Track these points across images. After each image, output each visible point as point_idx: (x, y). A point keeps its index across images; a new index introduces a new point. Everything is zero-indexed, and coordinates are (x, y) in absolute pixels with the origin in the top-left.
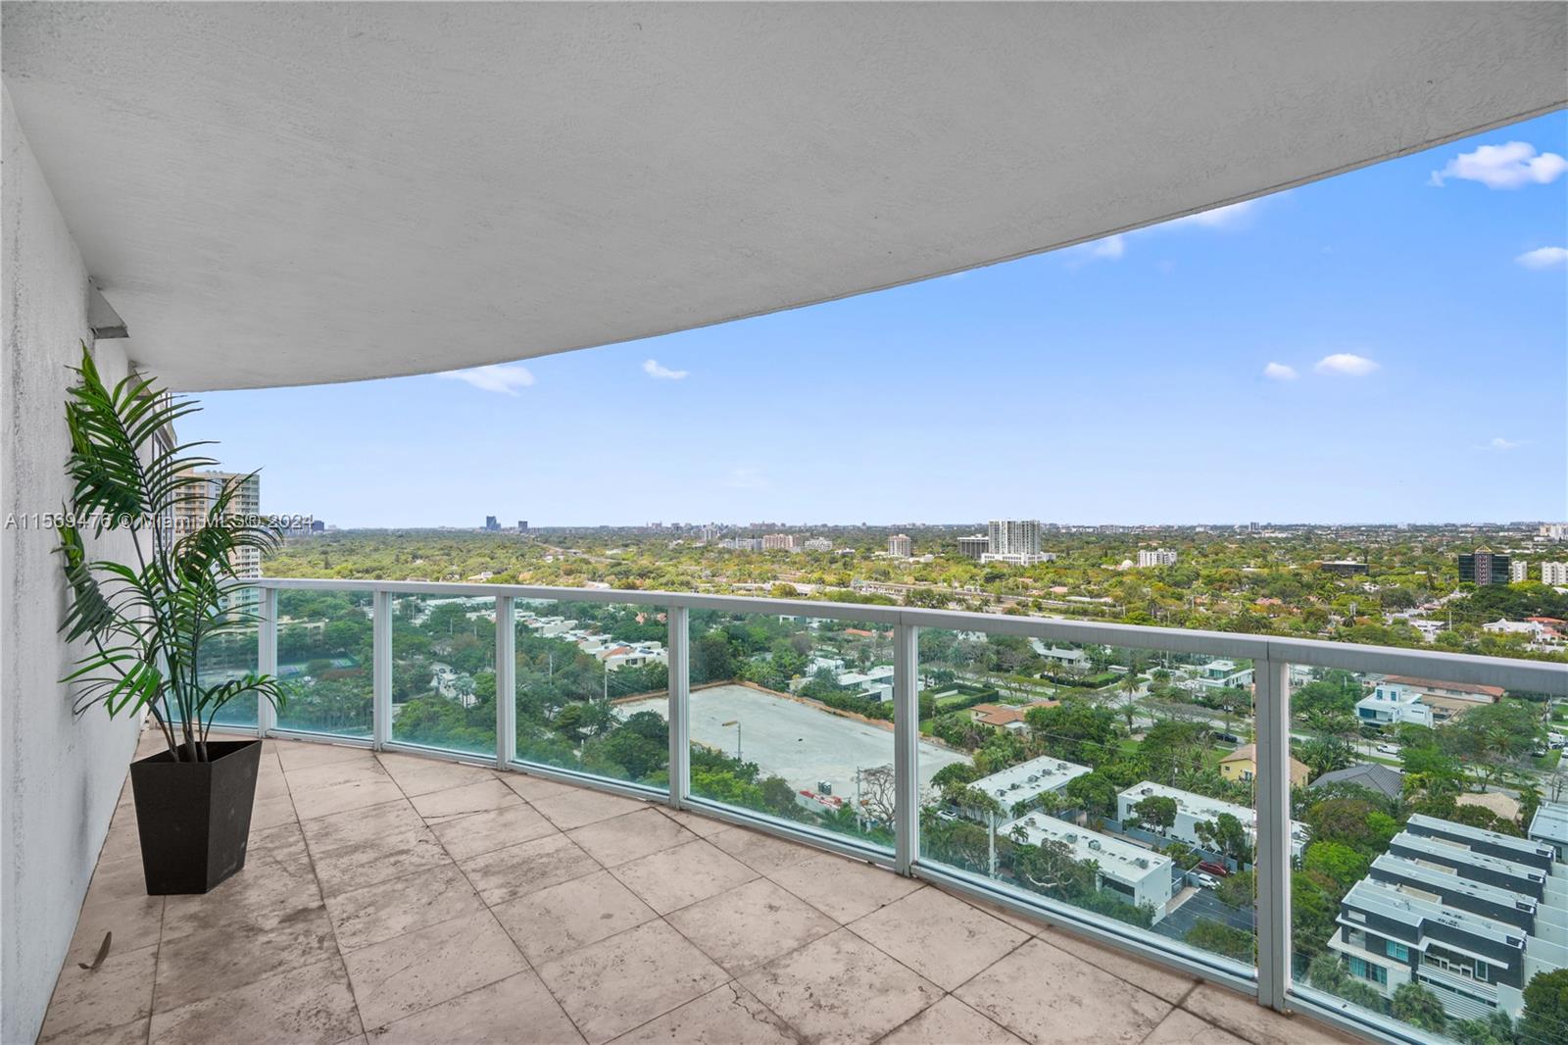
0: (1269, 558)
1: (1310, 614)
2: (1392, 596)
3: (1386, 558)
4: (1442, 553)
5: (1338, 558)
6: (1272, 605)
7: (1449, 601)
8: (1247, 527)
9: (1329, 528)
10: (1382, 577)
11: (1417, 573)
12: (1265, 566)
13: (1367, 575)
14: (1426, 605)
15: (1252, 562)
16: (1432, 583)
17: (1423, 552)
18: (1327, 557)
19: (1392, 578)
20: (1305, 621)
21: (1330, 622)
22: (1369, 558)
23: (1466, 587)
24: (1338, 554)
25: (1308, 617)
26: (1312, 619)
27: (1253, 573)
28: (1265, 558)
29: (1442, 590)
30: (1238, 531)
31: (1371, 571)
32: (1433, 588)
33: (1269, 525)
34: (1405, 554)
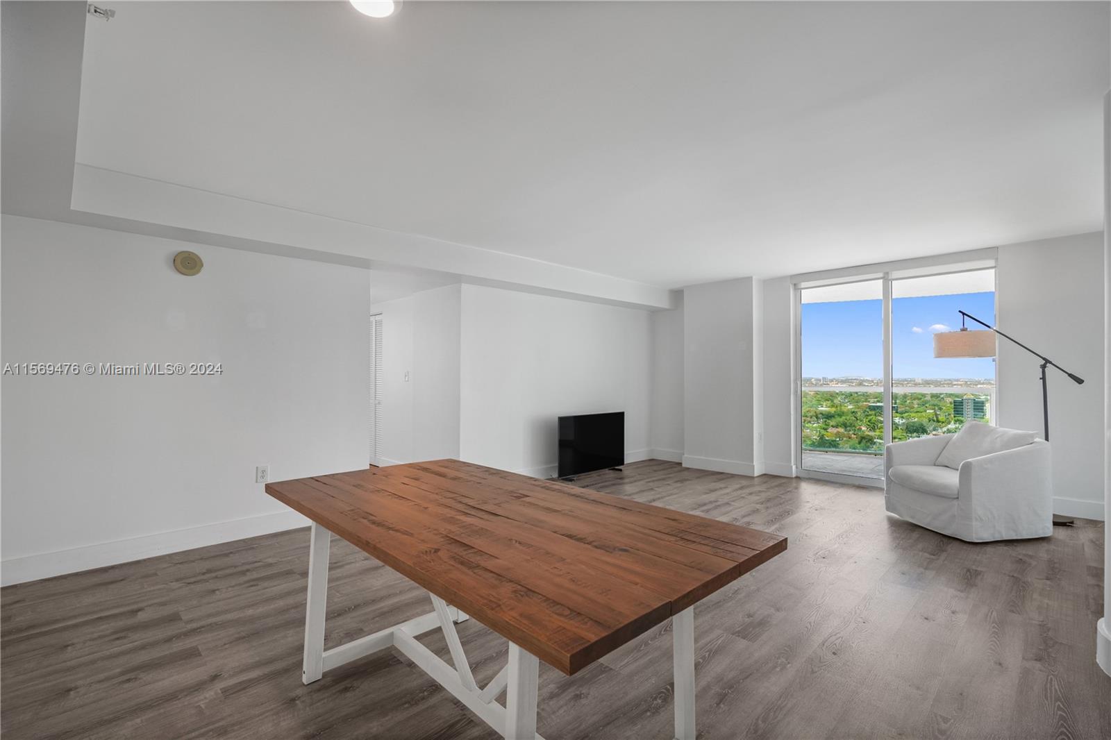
0: (835, 402)
1: (863, 438)
2: (913, 426)
3: (908, 401)
4: (943, 398)
5: (878, 401)
6: (838, 432)
7: (948, 430)
8: (820, 380)
9: (872, 381)
10: (906, 414)
11: (928, 411)
12: (833, 406)
13: (897, 412)
14: (934, 433)
15: (825, 404)
16: (937, 418)
17: (931, 397)
18: (872, 400)
19: (913, 415)
20: (860, 443)
21: (875, 443)
22: (898, 401)
23: (958, 420)
24: (878, 399)
25: (861, 440)
26: (864, 441)
27: (825, 411)
28: (832, 401)
29: (943, 422)
30: (814, 382)
31: (899, 410)
32: (938, 421)
33: (834, 379)
34: (921, 399)
